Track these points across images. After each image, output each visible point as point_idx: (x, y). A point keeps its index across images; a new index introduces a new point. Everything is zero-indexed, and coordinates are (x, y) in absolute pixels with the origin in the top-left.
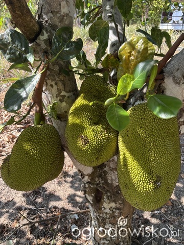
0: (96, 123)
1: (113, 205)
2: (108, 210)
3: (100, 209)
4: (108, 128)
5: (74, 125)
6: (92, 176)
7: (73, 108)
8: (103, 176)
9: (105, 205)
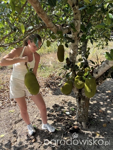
0: (80, 81)
1: (83, 101)
2: (82, 103)
3: (80, 102)
4: (83, 81)
5: (76, 81)
6: (78, 94)
7: (76, 78)
8: (81, 94)
9: (81, 101)
